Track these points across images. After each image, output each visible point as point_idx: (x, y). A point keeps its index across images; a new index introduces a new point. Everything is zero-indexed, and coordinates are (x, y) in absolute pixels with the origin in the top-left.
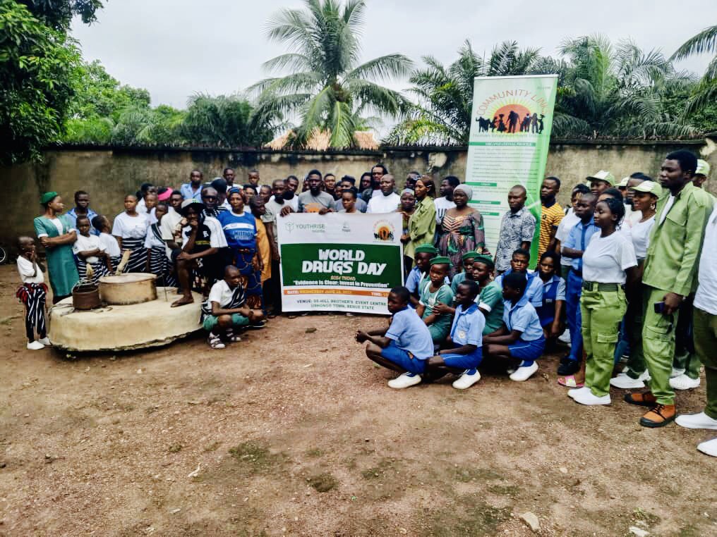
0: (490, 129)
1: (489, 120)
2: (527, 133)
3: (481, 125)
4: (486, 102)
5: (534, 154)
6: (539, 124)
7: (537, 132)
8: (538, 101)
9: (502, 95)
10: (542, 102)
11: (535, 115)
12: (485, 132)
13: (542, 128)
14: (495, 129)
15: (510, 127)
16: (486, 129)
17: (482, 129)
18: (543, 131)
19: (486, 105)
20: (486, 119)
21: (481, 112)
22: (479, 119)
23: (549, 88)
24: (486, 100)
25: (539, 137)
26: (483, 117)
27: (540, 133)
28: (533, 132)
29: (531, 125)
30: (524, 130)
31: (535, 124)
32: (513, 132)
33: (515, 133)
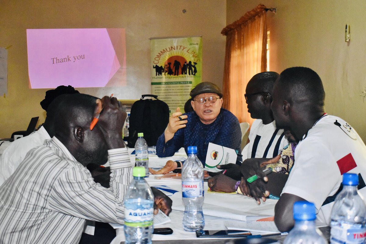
0: (163, 74)
1: (162, 67)
2: (186, 75)
3: (157, 71)
6: (193, 69)
7: (192, 74)
8: (191, 53)
9: (168, 50)
10: (194, 54)
11: (190, 62)
12: (160, 76)
13: (195, 71)
14: (166, 73)
15: (175, 72)
16: (161, 73)
17: (158, 73)
18: (196, 74)
19: (159, 56)
20: (160, 66)
21: (156, 62)
22: (155, 66)
23: (197, 44)
24: (159, 53)
25: (194, 77)
26: (158, 65)
27: (194, 75)
28: (190, 74)
29: (188, 70)
30: (184, 73)
31: (190, 69)
32: (178, 75)
33: (179, 76)
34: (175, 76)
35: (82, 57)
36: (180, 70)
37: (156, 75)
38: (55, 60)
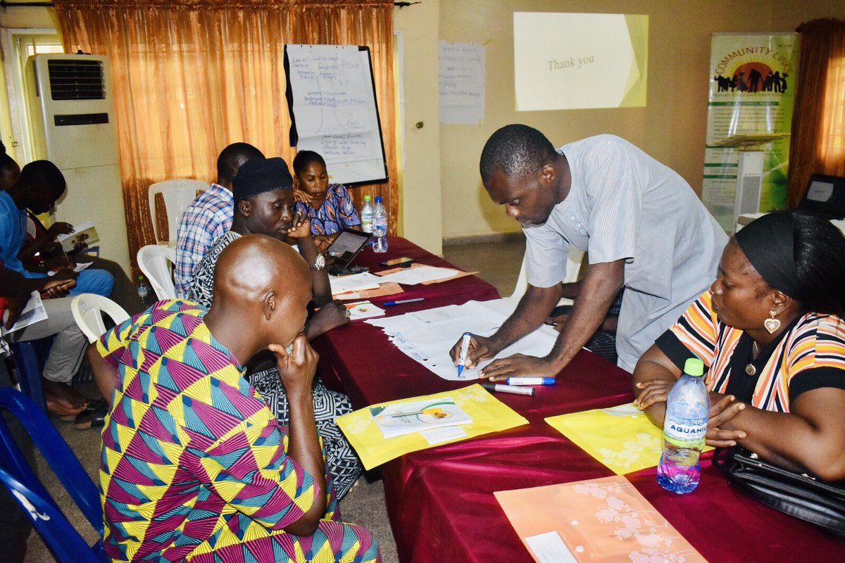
0: (730, 89)
1: (728, 78)
2: (770, 92)
3: (720, 85)
4: (725, 60)
5: (778, 114)
6: (781, 83)
7: (780, 91)
8: (779, 59)
9: (741, 52)
10: (782, 60)
11: (777, 73)
12: (725, 92)
13: (785, 87)
14: (735, 89)
15: (751, 87)
16: (727, 89)
17: (721, 88)
18: (786, 91)
19: (724, 62)
20: (725, 77)
21: (720, 71)
22: (717, 77)
23: (790, 46)
24: (726, 58)
25: (782, 96)
26: (722, 75)
27: (783, 92)
28: (776, 92)
29: (774, 84)
30: (766, 89)
31: (777, 83)
32: (755, 92)
33: (757, 93)
34: (750, 93)
35: (591, 60)
36: (760, 85)
37: (719, 91)
38: (553, 64)
